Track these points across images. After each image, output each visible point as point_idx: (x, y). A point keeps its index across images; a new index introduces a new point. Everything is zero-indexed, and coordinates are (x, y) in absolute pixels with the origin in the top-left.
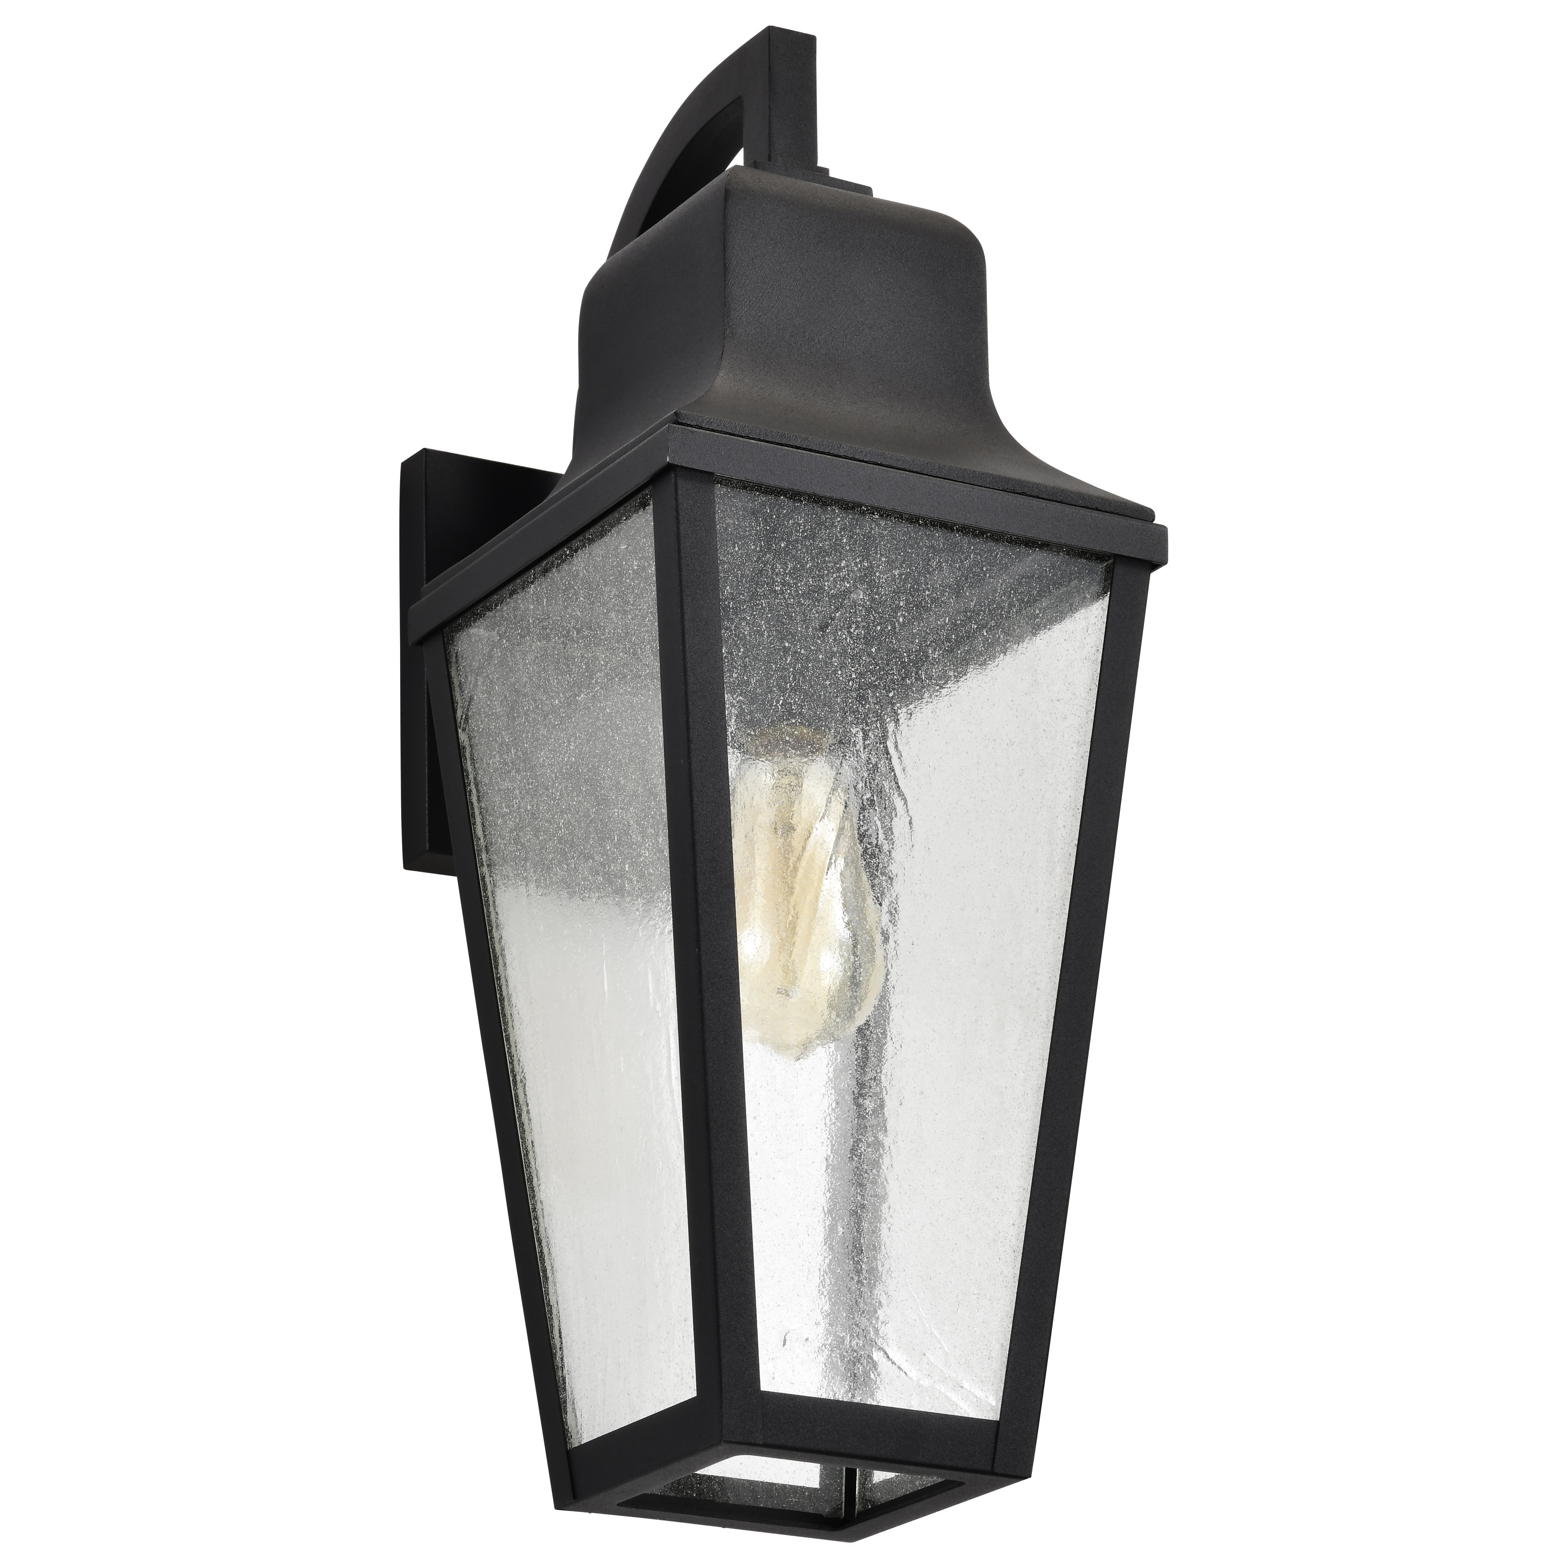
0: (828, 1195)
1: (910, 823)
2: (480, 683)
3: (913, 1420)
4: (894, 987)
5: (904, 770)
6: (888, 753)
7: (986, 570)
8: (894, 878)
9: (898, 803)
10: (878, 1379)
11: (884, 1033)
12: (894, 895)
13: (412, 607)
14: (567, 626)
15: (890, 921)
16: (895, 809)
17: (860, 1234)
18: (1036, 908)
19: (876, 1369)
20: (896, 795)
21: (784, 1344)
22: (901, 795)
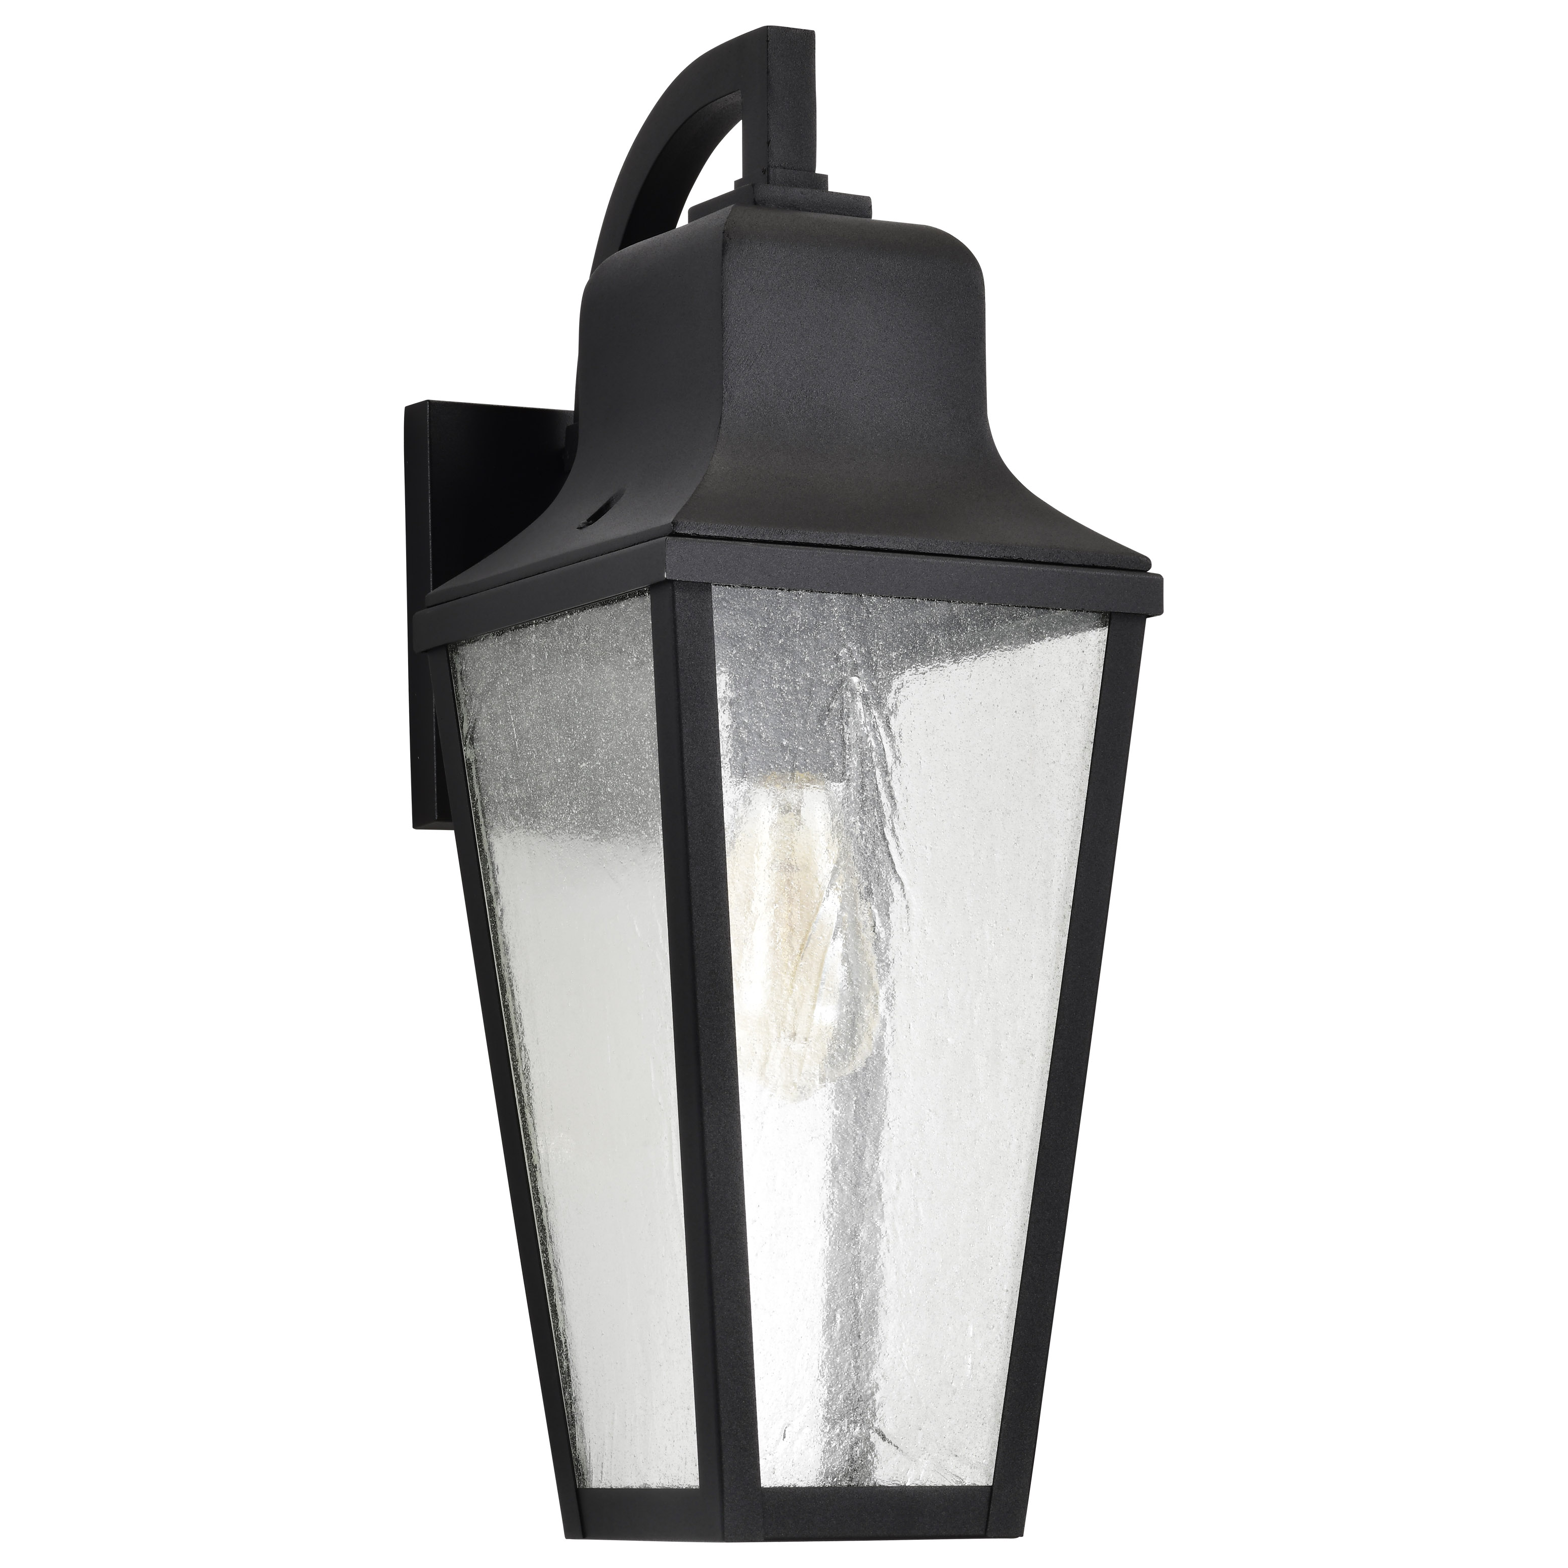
0: (826, 1286)
1: (907, 907)
2: (484, 711)
3: (908, 1496)
4: (890, 1074)
5: (900, 854)
6: (885, 839)
7: (983, 641)
8: (891, 965)
9: (896, 888)
10: (875, 1460)
11: (881, 1121)
12: (891, 981)
13: (419, 612)
14: (569, 690)
15: (887, 1008)
16: (892, 894)
17: (858, 1320)
18: (1031, 975)
19: (873, 1451)
20: (893, 880)
21: (784, 1437)
22: (899, 879)
